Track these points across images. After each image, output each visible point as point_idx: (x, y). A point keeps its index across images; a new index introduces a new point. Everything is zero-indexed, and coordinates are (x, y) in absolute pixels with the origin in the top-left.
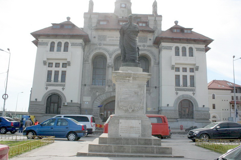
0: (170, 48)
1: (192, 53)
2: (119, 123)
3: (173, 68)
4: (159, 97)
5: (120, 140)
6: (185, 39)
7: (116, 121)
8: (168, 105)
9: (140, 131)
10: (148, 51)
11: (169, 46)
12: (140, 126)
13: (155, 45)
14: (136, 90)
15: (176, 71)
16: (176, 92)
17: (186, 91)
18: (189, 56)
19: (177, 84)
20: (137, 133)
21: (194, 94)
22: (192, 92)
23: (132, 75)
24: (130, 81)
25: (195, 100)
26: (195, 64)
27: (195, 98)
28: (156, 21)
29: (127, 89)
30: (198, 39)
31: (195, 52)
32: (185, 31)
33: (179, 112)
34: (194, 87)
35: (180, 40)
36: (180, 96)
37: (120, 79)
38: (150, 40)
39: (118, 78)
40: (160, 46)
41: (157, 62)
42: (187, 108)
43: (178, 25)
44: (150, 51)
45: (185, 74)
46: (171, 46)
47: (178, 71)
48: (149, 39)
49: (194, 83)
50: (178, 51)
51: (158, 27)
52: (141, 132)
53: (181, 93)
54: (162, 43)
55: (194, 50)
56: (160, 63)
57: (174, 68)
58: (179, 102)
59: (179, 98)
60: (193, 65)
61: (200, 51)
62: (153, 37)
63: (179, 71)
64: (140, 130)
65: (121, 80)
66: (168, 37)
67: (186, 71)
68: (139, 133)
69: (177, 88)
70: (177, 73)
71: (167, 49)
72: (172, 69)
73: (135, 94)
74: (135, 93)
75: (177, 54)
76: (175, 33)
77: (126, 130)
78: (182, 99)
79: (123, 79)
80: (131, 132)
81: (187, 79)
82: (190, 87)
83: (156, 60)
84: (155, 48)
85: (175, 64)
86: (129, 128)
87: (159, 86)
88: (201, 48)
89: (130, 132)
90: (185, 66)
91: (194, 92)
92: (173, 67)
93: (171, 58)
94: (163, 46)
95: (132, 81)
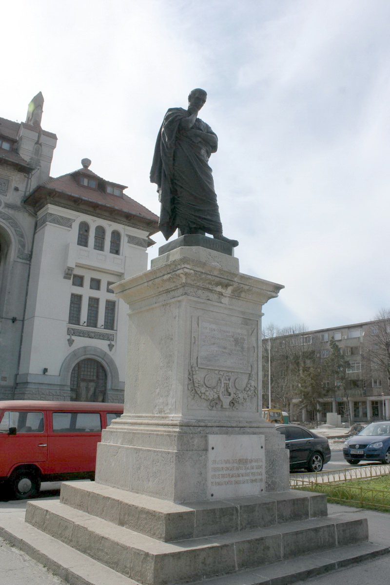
0: (66, 223)
1: (118, 245)
2: (206, 450)
3: (68, 274)
4: (20, 348)
5: (232, 514)
6: (108, 207)
7: (196, 441)
8: (45, 370)
9: (263, 471)
10: (7, 218)
11: (66, 218)
12: (261, 454)
13: (29, 208)
14: (239, 331)
15: (74, 284)
16: (68, 337)
17: (93, 338)
18: (111, 252)
19: (74, 317)
20: (255, 480)
21: (111, 347)
22: (108, 342)
23: (236, 279)
24: (223, 301)
25: (112, 363)
26: (123, 274)
27: (112, 357)
28: (41, 145)
29: (214, 326)
30: (138, 215)
31: (125, 246)
32: (109, 190)
33: (72, 390)
34: (112, 329)
35: (95, 209)
36: (79, 349)
37: (198, 288)
38: (16, 189)
39: (192, 283)
40: (41, 214)
41: (26, 252)
42: (91, 381)
43: (89, 170)
44: (11, 219)
45: (95, 294)
46: (70, 219)
47: (79, 286)
48: (13, 187)
49: (113, 320)
50: (86, 234)
51: (41, 162)
52: (264, 476)
53: (81, 342)
54: (50, 206)
55: (124, 240)
56: (34, 256)
57: (71, 275)
58: (73, 365)
59: (74, 354)
60: (118, 275)
61: (137, 244)
62: (25, 185)
63: (81, 285)
64: (264, 467)
65: (200, 292)
66: (70, 194)
67: (98, 288)
68: (261, 480)
69: (73, 329)
70: (77, 290)
71: (59, 223)
72: (65, 278)
73: (236, 345)
74: (236, 341)
75: (83, 241)
76: (84, 187)
77: (228, 472)
78: (83, 358)
79: (208, 289)
80: (241, 478)
81: (97, 308)
82: (104, 328)
83: (23, 246)
84: (26, 215)
85: (76, 266)
86: (236, 465)
87: (24, 318)
88: (139, 238)
89: (238, 479)
90: (97, 276)
91: (113, 343)
92: (70, 272)
93: (66, 248)
94: (51, 214)
95: (227, 299)
